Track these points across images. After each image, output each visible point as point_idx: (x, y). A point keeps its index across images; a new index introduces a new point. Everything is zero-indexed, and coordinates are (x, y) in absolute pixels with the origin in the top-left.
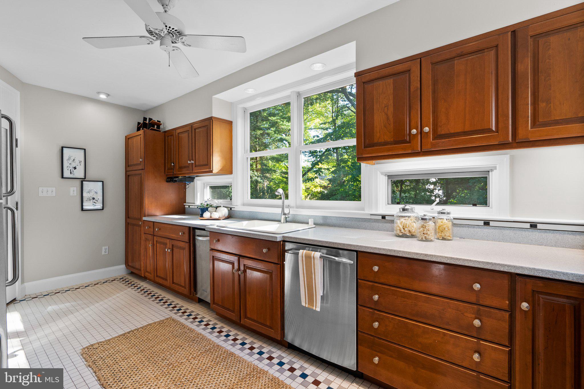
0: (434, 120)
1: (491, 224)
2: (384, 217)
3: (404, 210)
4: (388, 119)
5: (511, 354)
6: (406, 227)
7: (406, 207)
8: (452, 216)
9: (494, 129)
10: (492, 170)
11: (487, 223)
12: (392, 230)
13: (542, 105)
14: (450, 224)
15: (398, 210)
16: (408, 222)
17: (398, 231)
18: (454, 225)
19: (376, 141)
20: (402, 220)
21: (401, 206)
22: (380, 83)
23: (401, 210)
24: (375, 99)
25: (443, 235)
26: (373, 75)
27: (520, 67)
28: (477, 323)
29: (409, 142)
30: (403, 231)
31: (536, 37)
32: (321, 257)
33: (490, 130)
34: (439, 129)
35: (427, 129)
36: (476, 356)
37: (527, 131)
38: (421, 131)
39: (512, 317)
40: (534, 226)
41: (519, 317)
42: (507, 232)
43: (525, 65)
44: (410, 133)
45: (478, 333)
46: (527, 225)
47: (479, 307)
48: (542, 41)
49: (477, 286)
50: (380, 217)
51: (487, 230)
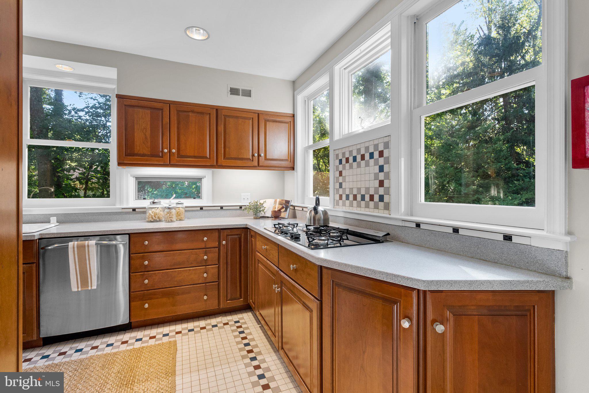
0: (178, 146)
1: (204, 208)
2: (134, 210)
3: (154, 203)
4: (146, 138)
5: (219, 267)
6: (156, 215)
7: (155, 201)
8: (185, 205)
9: (208, 157)
10: (203, 178)
11: (201, 208)
12: (145, 219)
13: (227, 149)
14: (183, 210)
15: (149, 204)
16: (158, 211)
17: (151, 218)
18: (186, 211)
19: (136, 152)
20: (153, 210)
21: (152, 200)
22: (141, 110)
23: (152, 203)
24: (135, 120)
25: (180, 217)
26: (133, 102)
27: (219, 128)
28: (205, 257)
29: (162, 157)
30: (154, 218)
31: (226, 116)
32: (96, 244)
33: (206, 157)
34: (181, 152)
35: (174, 151)
36: (205, 275)
37: (221, 160)
38: (170, 151)
39: (219, 250)
40: (222, 208)
41: (222, 248)
42: (211, 212)
43: (221, 128)
44: (162, 151)
45: (206, 263)
46: (219, 208)
47: (206, 250)
48: (227, 119)
49: (205, 239)
50: (131, 210)
51: (201, 212)
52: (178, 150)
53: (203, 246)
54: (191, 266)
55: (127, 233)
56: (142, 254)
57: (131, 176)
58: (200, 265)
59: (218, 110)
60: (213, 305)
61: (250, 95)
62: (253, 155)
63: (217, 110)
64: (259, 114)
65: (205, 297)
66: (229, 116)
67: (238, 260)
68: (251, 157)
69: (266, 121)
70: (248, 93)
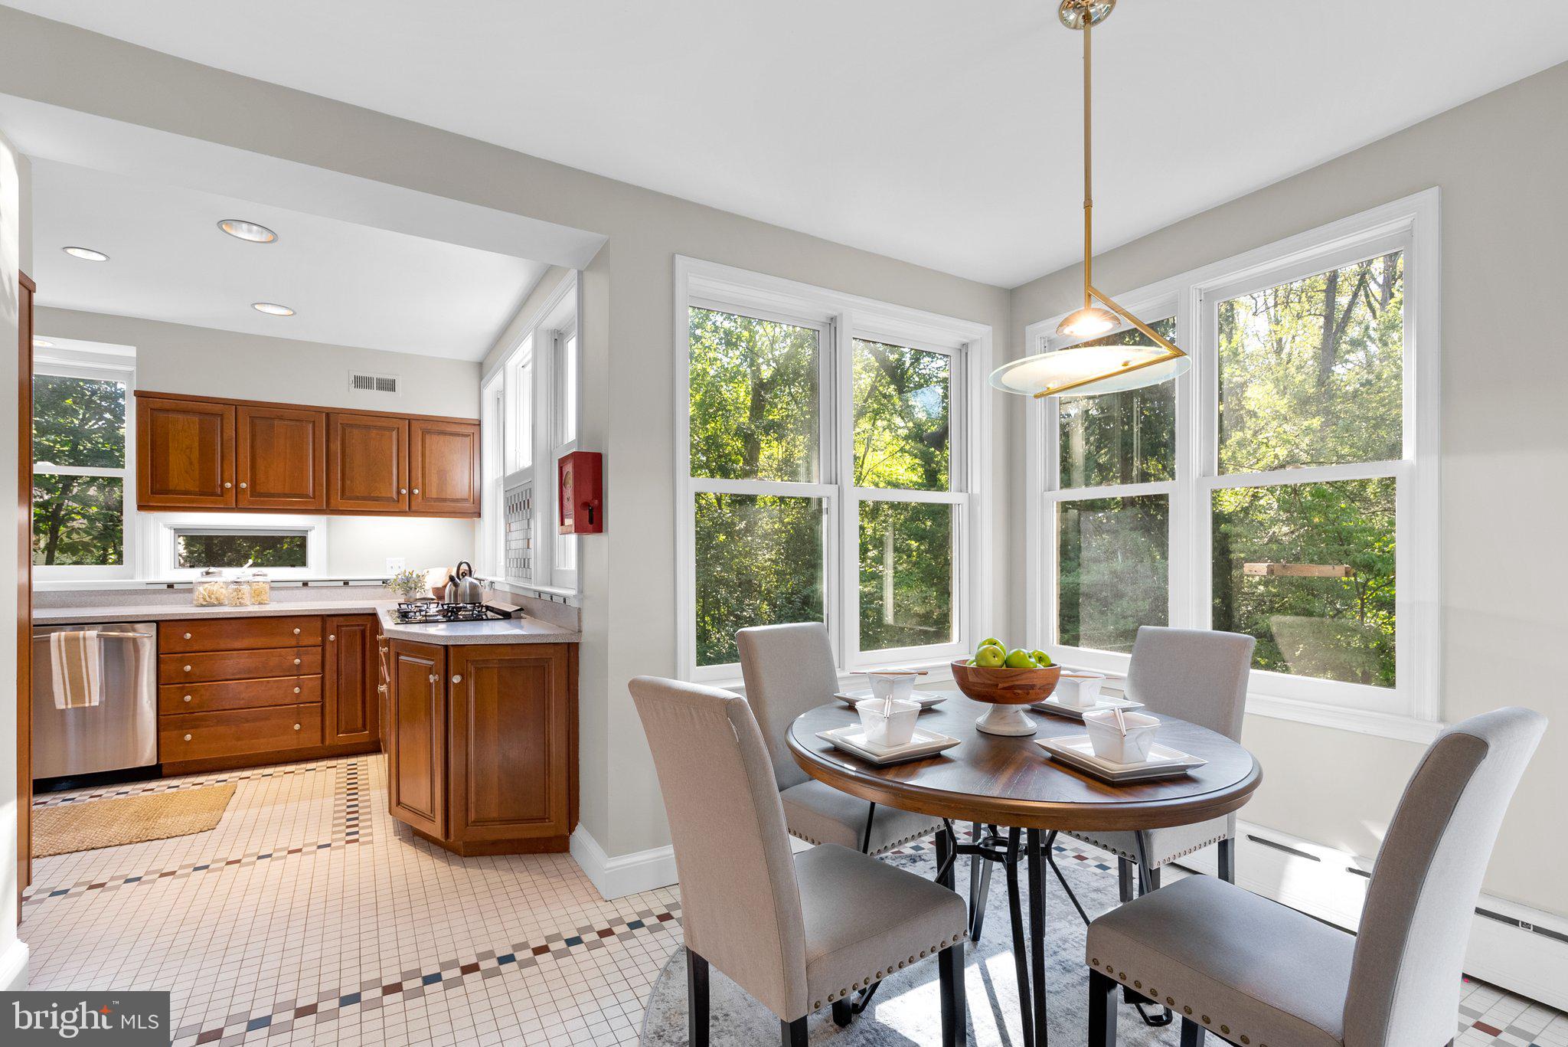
0: (251, 476)
1: (310, 584)
2: (170, 586)
3: (208, 573)
4: (191, 463)
5: (323, 678)
6: (212, 594)
7: (210, 571)
8: (269, 578)
9: (311, 495)
10: (311, 530)
11: (305, 584)
12: (191, 603)
13: (348, 482)
14: (267, 587)
15: (200, 575)
16: (215, 588)
17: (202, 600)
18: (272, 588)
19: (172, 488)
20: (206, 585)
21: (205, 569)
22: (181, 417)
23: (204, 574)
24: (170, 434)
25: (259, 599)
26: (167, 404)
27: (332, 446)
28: (297, 661)
29: (222, 495)
30: (208, 599)
31: (344, 426)
32: (99, 636)
33: (307, 496)
34: (258, 487)
35: (244, 485)
36: (297, 690)
37: (337, 501)
38: (237, 486)
39: (323, 650)
40: (346, 583)
41: (328, 648)
42: (324, 591)
43: (336, 446)
44: (222, 486)
45: (298, 671)
46: (341, 584)
47: (299, 648)
48: (348, 430)
49: (297, 631)
50: (165, 587)
51: (305, 591)
52: (253, 484)
53: (293, 642)
54: (270, 675)
55: (152, 619)
56: (180, 655)
57: (165, 526)
58: (288, 674)
59: (329, 417)
60: (312, 739)
61: (393, 389)
62: (399, 492)
63: (328, 415)
64: (410, 420)
65: (297, 727)
66: (351, 426)
67: (359, 667)
68: (395, 496)
69: (425, 432)
70: (388, 386)
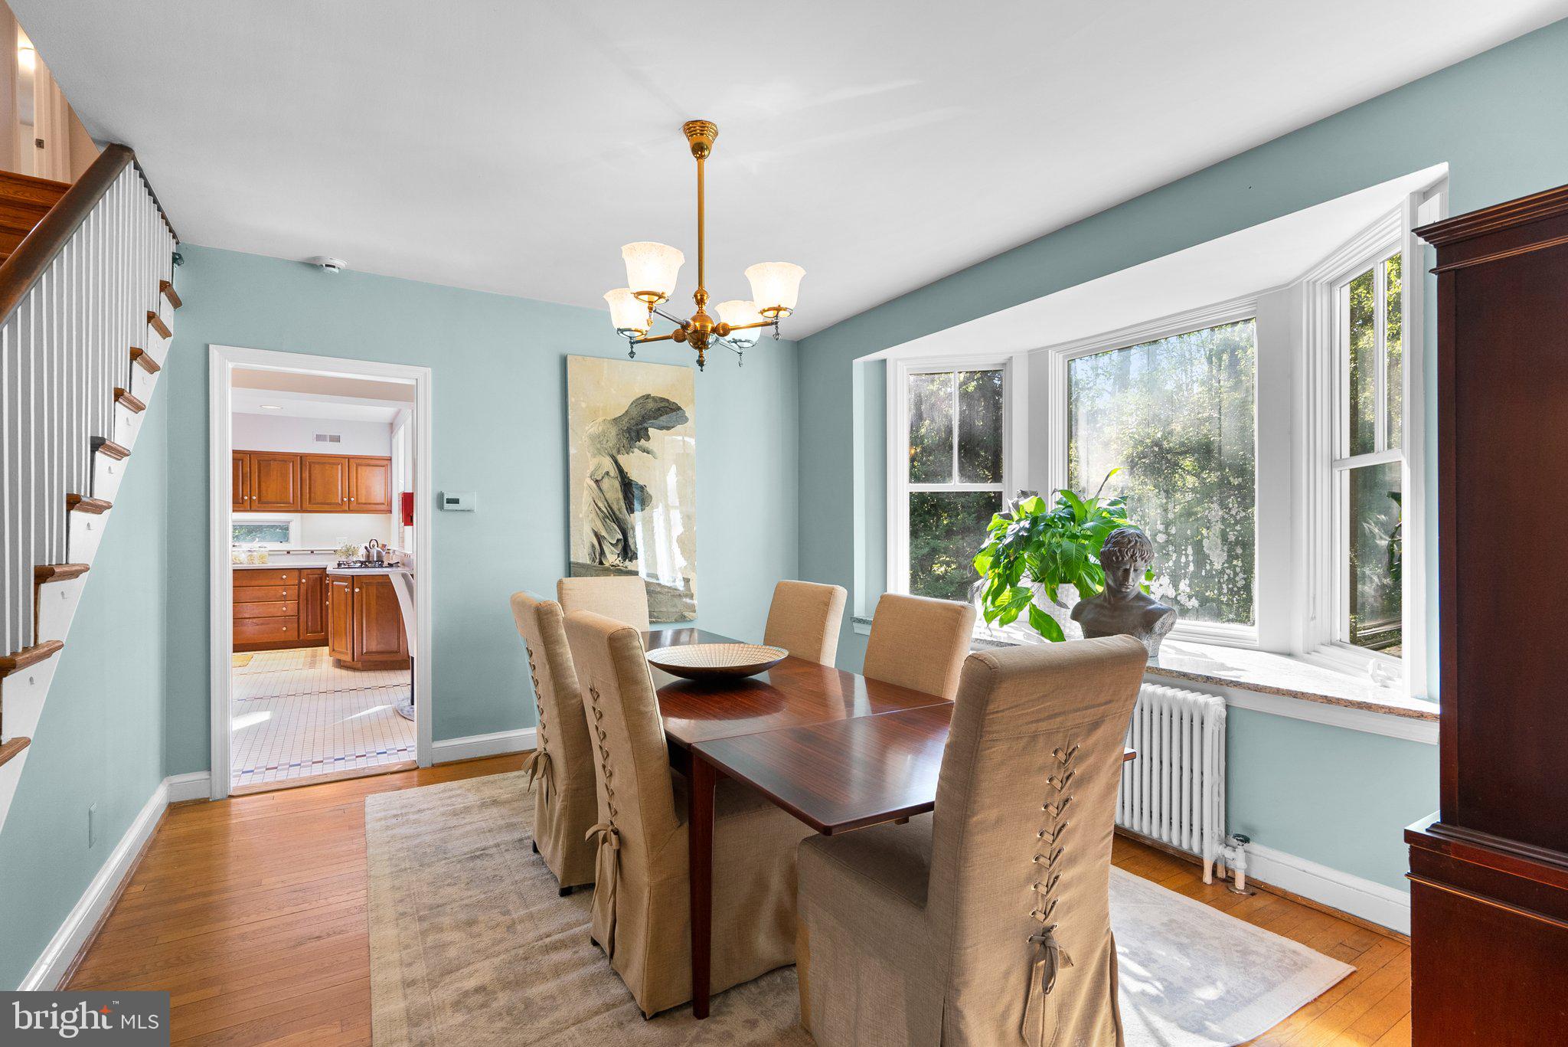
0: (259, 493)
1: (291, 552)
5: (299, 603)
6: (237, 557)
8: (269, 548)
9: (291, 501)
10: (291, 524)
11: (288, 552)
13: (313, 494)
14: (266, 554)
16: (238, 553)
18: (270, 554)
25: (262, 560)
27: (304, 475)
28: (284, 593)
29: (243, 504)
31: (311, 463)
33: (290, 503)
34: (262, 498)
35: (254, 498)
36: (284, 609)
37: (306, 505)
38: (251, 498)
39: (299, 588)
40: (312, 552)
41: (302, 586)
42: (299, 556)
43: (306, 475)
44: (243, 498)
45: (284, 599)
46: (310, 552)
47: (285, 586)
48: (313, 465)
49: (284, 577)
51: (288, 556)
52: (259, 497)
53: (282, 583)
54: (270, 600)
58: (279, 600)
59: (302, 457)
60: (293, 636)
61: (338, 441)
62: (342, 500)
63: (301, 457)
64: (349, 458)
65: (284, 629)
66: (314, 463)
67: (319, 597)
68: (340, 502)
69: (358, 465)
70: (336, 439)
